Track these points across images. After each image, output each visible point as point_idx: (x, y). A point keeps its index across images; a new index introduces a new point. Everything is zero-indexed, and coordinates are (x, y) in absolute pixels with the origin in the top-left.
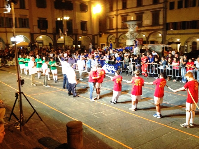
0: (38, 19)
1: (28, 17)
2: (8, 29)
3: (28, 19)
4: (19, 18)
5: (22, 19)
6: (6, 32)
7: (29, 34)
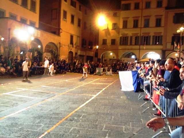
0: (173, 35)
1: (162, 34)
2: (141, 47)
3: (162, 36)
4: (153, 36)
5: (156, 37)
6: (140, 49)
7: (161, 51)
